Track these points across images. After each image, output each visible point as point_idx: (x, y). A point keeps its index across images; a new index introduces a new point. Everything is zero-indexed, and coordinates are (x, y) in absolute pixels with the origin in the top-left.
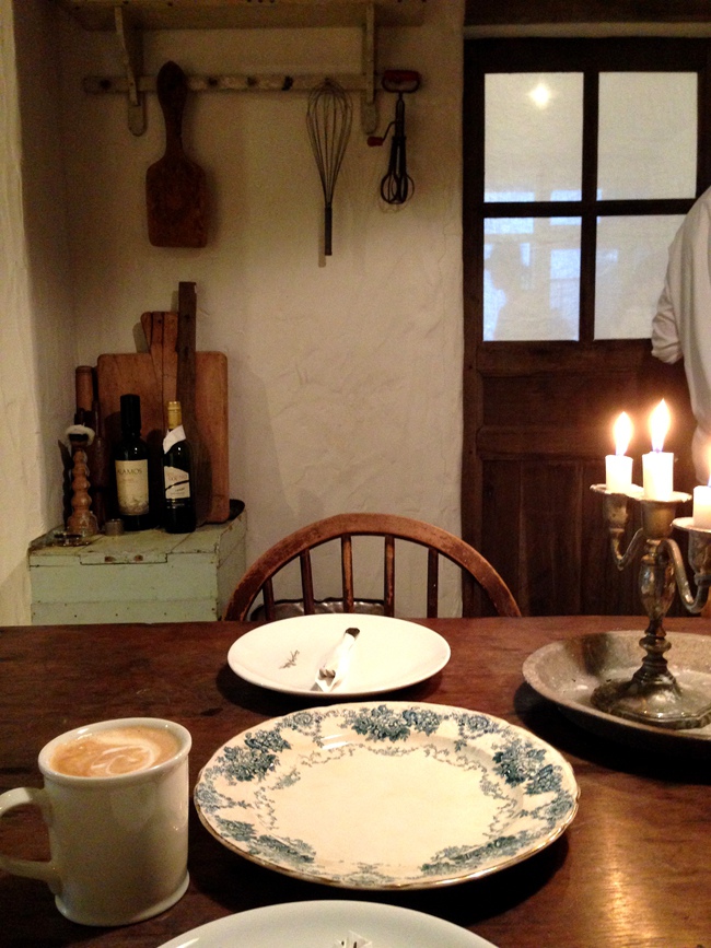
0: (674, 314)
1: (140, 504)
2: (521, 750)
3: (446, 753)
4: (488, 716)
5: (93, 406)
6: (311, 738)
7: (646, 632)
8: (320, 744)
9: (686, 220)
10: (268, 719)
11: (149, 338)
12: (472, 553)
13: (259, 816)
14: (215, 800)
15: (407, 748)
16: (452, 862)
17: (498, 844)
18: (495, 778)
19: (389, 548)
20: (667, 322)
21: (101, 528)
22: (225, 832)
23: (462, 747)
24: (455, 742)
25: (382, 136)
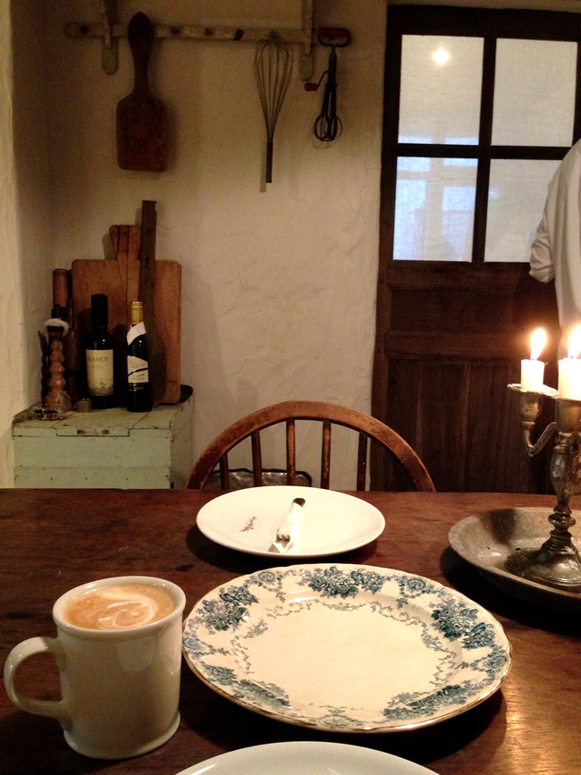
0: (549, 242)
1: (106, 387)
2: (456, 609)
3: (390, 609)
4: (424, 579)
5: (67, 304)
6: (274, 594)
7: (554, 510)
8: (283, 599)
9: (562, 164)
10: (237, 577)
11: (116, 248)
12: (395, 437)
13: (237, 662)
14: (199, 647)
15: (357, 604)
16: (409, 708)
17: (446, 693)
18: (435, 633)
19: (327, 431)
20: (543, 246)
21: (73, 406)
22: (212, 677)
23: (404, 604)
24: (398, 600)
25: (317, 83)
